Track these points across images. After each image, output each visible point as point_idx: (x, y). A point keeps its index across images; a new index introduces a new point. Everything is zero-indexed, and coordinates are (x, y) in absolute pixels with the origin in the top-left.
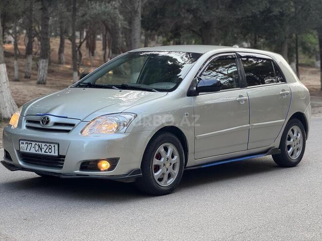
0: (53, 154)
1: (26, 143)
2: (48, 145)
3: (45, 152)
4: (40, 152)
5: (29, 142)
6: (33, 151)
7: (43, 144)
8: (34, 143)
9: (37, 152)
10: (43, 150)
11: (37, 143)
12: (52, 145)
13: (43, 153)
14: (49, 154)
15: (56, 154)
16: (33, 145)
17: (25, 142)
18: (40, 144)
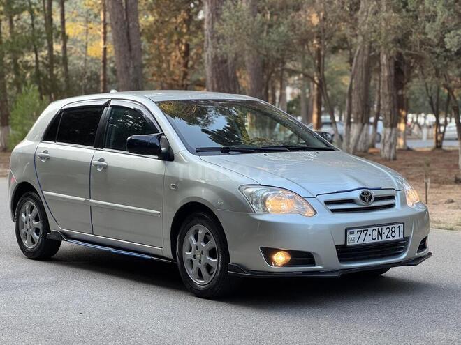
0: (397, 238)
1: (358, 231)
2: (391, 227)
3: (387, 238)
4: (380, 240)
5: (363, 229)
6: (369, 240)
7: (385, 228)
8: (370, 230)
9: (376, 240)
10: (384, 236)
11: (377, 228)
12: (396, 226)
13: (384, 239)
14: (392, 239)
15: (401, 237)
16: (370, 232)
17: (356, 231)
18: (380, 228)
